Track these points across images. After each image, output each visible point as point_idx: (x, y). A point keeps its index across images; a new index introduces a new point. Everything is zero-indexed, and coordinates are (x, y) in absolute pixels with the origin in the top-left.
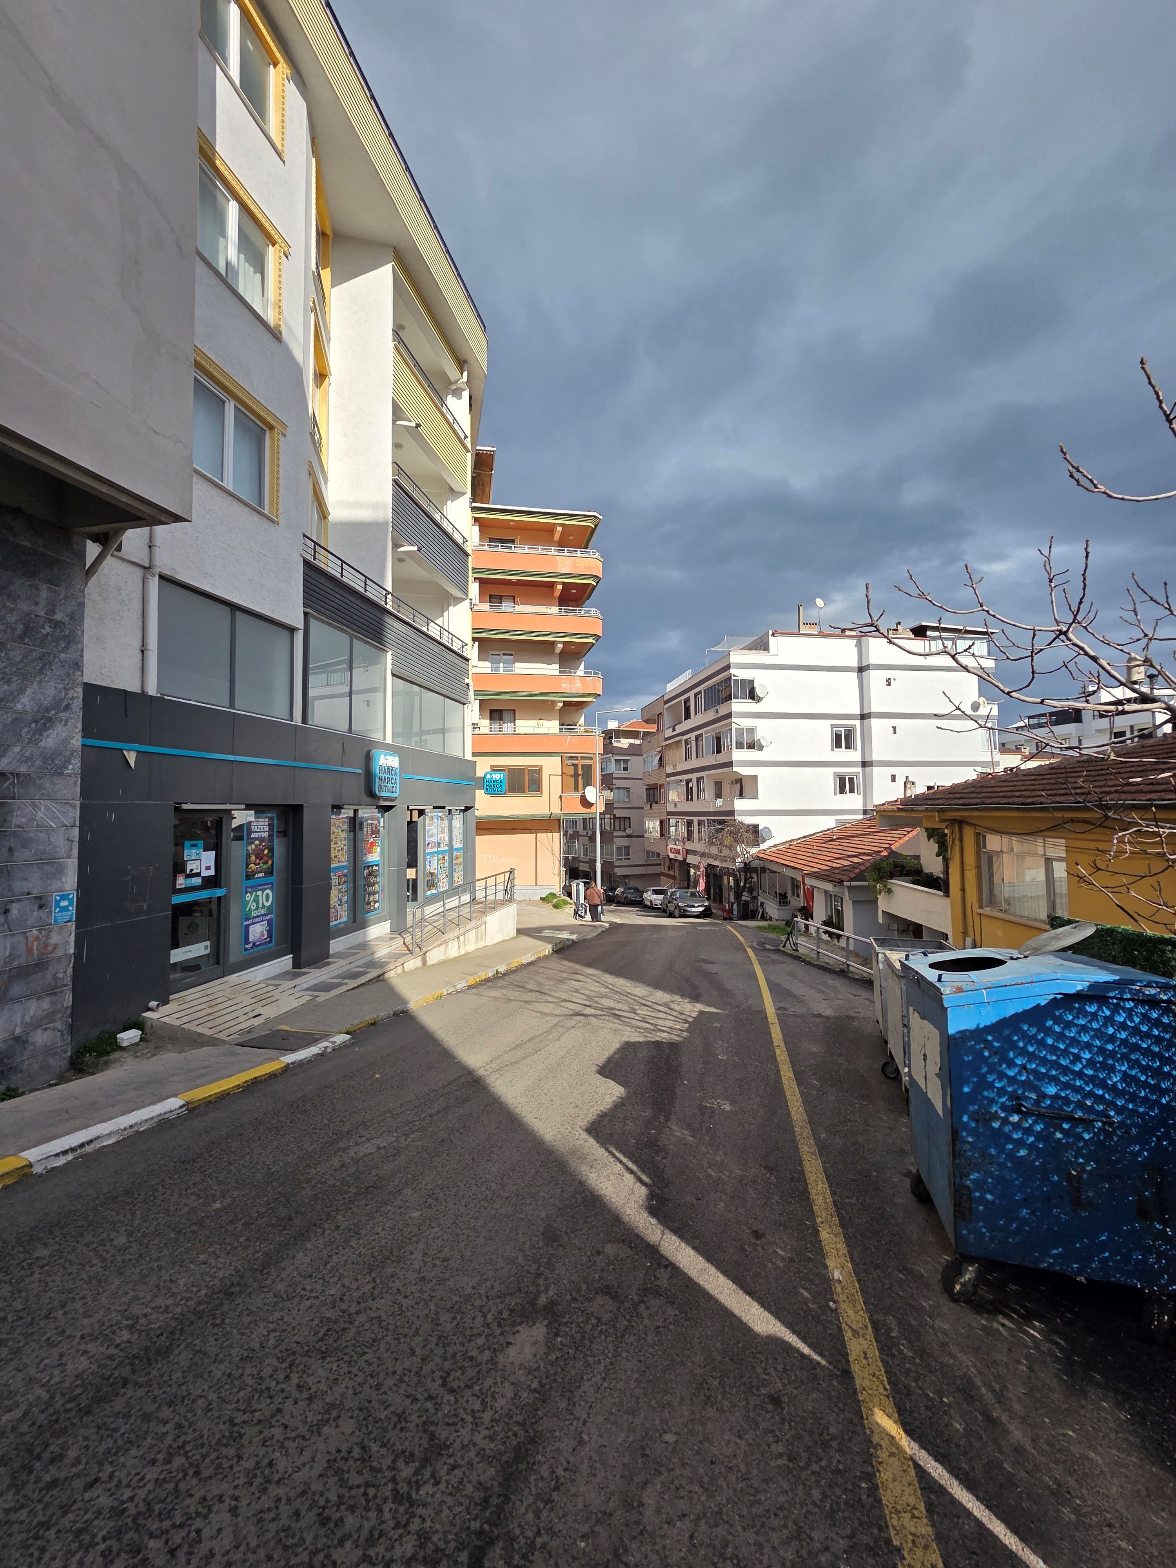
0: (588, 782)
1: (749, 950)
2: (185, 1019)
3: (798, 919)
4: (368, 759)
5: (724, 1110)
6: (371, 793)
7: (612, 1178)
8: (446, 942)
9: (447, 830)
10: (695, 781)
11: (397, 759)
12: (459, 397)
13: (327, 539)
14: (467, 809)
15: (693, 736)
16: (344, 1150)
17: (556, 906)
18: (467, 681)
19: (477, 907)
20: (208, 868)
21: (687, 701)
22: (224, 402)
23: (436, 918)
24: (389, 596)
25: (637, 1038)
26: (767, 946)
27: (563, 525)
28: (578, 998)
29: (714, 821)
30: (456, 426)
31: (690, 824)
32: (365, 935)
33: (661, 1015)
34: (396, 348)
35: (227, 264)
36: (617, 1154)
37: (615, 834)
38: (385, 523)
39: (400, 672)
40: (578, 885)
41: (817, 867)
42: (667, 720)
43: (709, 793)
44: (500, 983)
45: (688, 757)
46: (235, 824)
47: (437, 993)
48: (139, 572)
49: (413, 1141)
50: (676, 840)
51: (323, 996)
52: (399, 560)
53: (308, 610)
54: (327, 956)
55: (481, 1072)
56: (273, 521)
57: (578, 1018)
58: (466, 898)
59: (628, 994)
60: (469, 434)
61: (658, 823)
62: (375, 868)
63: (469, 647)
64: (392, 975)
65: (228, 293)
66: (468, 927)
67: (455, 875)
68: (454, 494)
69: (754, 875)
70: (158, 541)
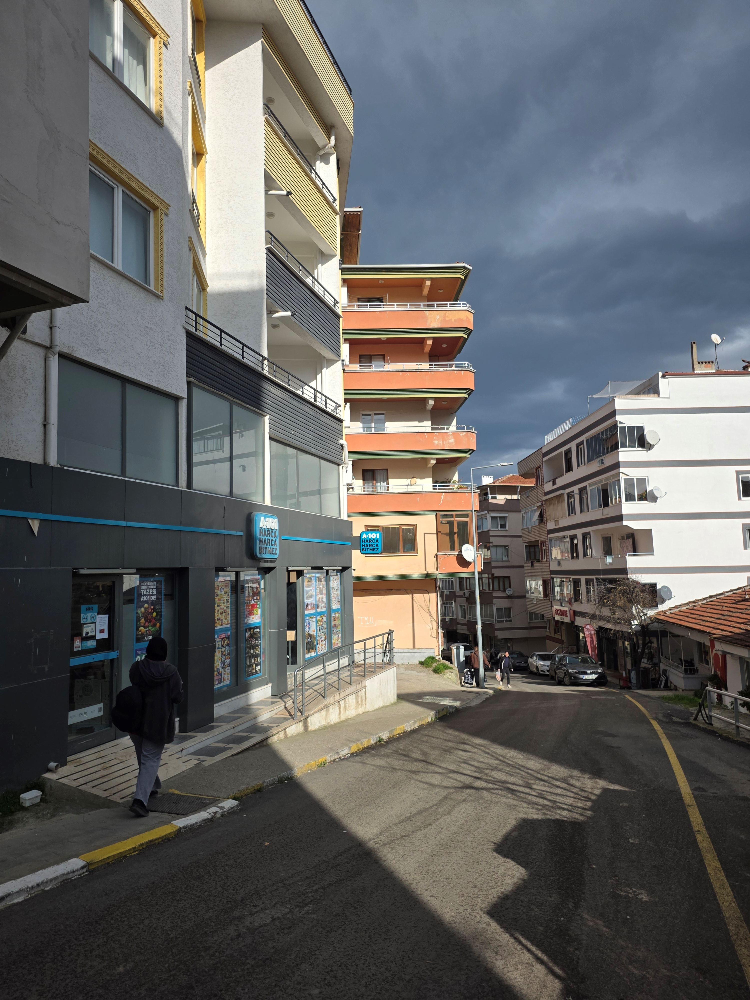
0: (464, 540)
1: (655, 724)
2: (82, 781)
3: (709, 688)
4: (249, 522)
5: (641, 900)
6: (252, 555)
7: (520, 967)
8: (327, 707)
9: (325, 591)
10: (580, 537)
11: (276, 520)
12: (327, 162)
13: (206, 310)
14: (344, 569)
15: (576, 489)
16: (240, 919)
17: (436, 671)
18: (341, 442)
19: (356, 670)
20: (102, 631)
21: (568, 452)
22: (113, 188)
23: (316, 682)
24: (266, 362)
25: (534, 815)
26: (674, 719)
27: (431, 279)
28: (466, 769)
29: (604, 580)
30: (325, 191)
31: (576, 583)
32: (247, 699)
33: (559, 791)
34: (267, 121)
35: (114, 60)
36: (524, 941)
37: (495, 594)
38: (260, 291)
39: (279, 436)
40: (458, 648)
41: (728, 631)
42: (546, 473)
43: (596, 550)
44: (383, 751)
45: (571, 511)
46: (126, 587)
47: (320, 760)
48: (41, 352)
49: (307, 913)
50: (561, 602)
51: (209, 761)
52: (274, 325)
53: (192, 379)
54: (212, 719)
55: (372, 844)
56: (157, 296)
57: (468, 791)
58: (345, 661)
59: (521, 767)
60: (337, 197)
61: (540, 582)
62: (257, 630)
63: (341, 408)
64: (275, 740)
65: (114, 87)
66: (348, 691)
67: (334, 637)
68: (325, 257)
69: (654, 640)
70: (58, 322)
